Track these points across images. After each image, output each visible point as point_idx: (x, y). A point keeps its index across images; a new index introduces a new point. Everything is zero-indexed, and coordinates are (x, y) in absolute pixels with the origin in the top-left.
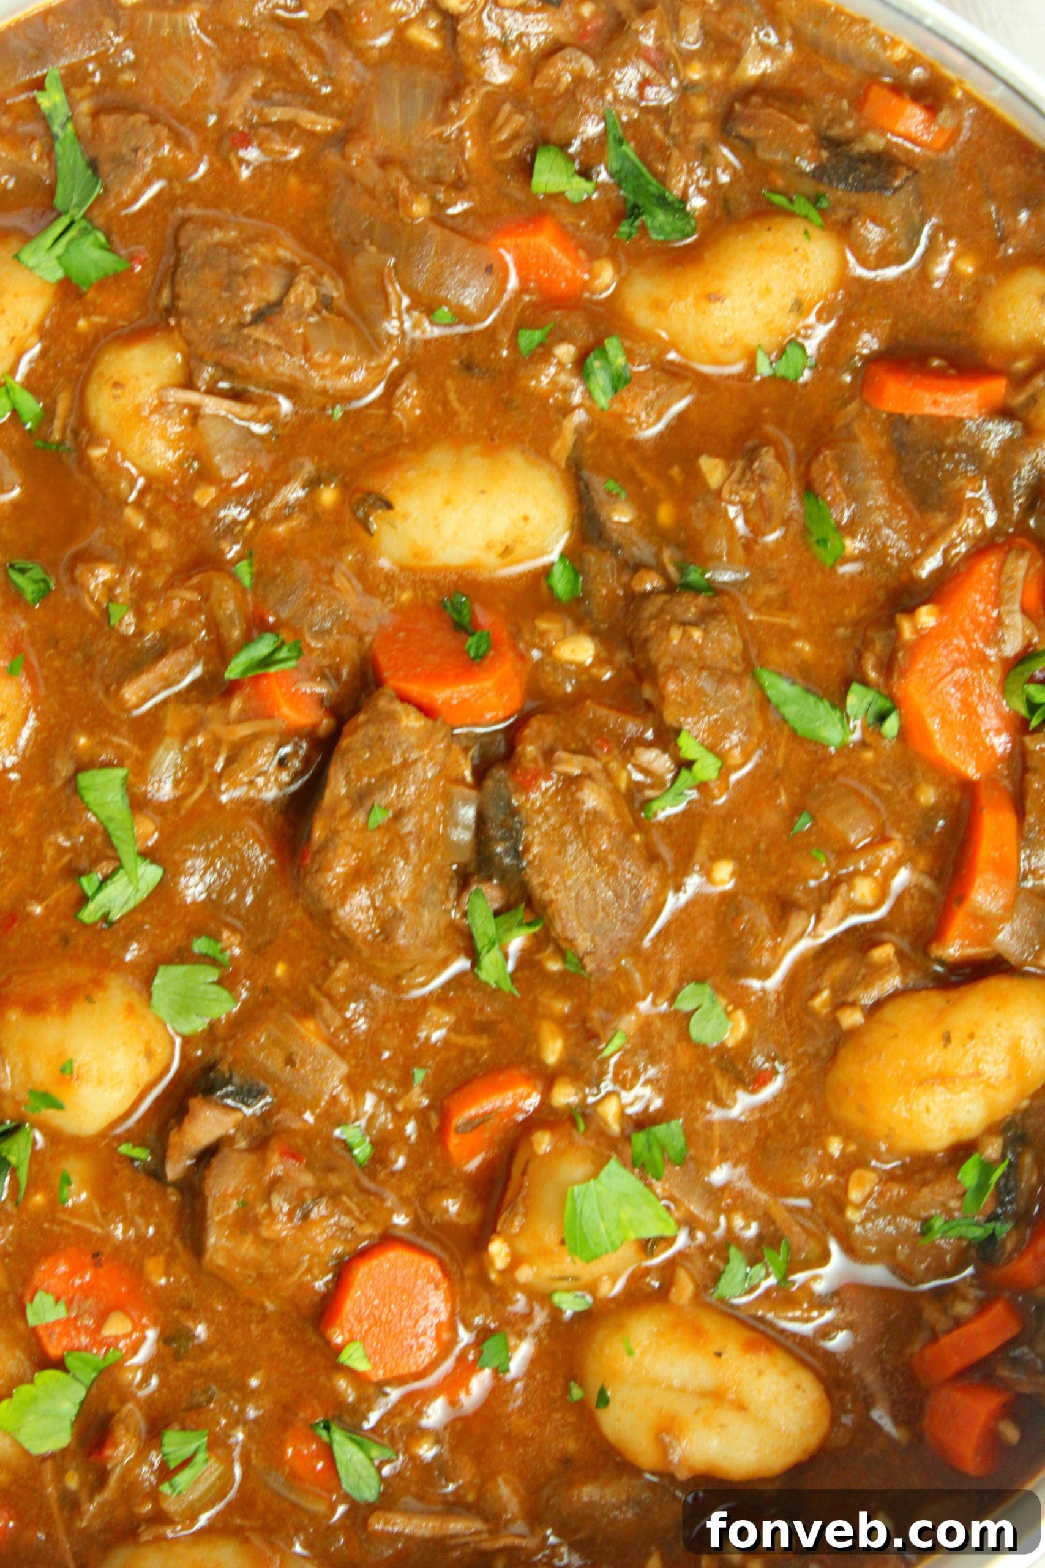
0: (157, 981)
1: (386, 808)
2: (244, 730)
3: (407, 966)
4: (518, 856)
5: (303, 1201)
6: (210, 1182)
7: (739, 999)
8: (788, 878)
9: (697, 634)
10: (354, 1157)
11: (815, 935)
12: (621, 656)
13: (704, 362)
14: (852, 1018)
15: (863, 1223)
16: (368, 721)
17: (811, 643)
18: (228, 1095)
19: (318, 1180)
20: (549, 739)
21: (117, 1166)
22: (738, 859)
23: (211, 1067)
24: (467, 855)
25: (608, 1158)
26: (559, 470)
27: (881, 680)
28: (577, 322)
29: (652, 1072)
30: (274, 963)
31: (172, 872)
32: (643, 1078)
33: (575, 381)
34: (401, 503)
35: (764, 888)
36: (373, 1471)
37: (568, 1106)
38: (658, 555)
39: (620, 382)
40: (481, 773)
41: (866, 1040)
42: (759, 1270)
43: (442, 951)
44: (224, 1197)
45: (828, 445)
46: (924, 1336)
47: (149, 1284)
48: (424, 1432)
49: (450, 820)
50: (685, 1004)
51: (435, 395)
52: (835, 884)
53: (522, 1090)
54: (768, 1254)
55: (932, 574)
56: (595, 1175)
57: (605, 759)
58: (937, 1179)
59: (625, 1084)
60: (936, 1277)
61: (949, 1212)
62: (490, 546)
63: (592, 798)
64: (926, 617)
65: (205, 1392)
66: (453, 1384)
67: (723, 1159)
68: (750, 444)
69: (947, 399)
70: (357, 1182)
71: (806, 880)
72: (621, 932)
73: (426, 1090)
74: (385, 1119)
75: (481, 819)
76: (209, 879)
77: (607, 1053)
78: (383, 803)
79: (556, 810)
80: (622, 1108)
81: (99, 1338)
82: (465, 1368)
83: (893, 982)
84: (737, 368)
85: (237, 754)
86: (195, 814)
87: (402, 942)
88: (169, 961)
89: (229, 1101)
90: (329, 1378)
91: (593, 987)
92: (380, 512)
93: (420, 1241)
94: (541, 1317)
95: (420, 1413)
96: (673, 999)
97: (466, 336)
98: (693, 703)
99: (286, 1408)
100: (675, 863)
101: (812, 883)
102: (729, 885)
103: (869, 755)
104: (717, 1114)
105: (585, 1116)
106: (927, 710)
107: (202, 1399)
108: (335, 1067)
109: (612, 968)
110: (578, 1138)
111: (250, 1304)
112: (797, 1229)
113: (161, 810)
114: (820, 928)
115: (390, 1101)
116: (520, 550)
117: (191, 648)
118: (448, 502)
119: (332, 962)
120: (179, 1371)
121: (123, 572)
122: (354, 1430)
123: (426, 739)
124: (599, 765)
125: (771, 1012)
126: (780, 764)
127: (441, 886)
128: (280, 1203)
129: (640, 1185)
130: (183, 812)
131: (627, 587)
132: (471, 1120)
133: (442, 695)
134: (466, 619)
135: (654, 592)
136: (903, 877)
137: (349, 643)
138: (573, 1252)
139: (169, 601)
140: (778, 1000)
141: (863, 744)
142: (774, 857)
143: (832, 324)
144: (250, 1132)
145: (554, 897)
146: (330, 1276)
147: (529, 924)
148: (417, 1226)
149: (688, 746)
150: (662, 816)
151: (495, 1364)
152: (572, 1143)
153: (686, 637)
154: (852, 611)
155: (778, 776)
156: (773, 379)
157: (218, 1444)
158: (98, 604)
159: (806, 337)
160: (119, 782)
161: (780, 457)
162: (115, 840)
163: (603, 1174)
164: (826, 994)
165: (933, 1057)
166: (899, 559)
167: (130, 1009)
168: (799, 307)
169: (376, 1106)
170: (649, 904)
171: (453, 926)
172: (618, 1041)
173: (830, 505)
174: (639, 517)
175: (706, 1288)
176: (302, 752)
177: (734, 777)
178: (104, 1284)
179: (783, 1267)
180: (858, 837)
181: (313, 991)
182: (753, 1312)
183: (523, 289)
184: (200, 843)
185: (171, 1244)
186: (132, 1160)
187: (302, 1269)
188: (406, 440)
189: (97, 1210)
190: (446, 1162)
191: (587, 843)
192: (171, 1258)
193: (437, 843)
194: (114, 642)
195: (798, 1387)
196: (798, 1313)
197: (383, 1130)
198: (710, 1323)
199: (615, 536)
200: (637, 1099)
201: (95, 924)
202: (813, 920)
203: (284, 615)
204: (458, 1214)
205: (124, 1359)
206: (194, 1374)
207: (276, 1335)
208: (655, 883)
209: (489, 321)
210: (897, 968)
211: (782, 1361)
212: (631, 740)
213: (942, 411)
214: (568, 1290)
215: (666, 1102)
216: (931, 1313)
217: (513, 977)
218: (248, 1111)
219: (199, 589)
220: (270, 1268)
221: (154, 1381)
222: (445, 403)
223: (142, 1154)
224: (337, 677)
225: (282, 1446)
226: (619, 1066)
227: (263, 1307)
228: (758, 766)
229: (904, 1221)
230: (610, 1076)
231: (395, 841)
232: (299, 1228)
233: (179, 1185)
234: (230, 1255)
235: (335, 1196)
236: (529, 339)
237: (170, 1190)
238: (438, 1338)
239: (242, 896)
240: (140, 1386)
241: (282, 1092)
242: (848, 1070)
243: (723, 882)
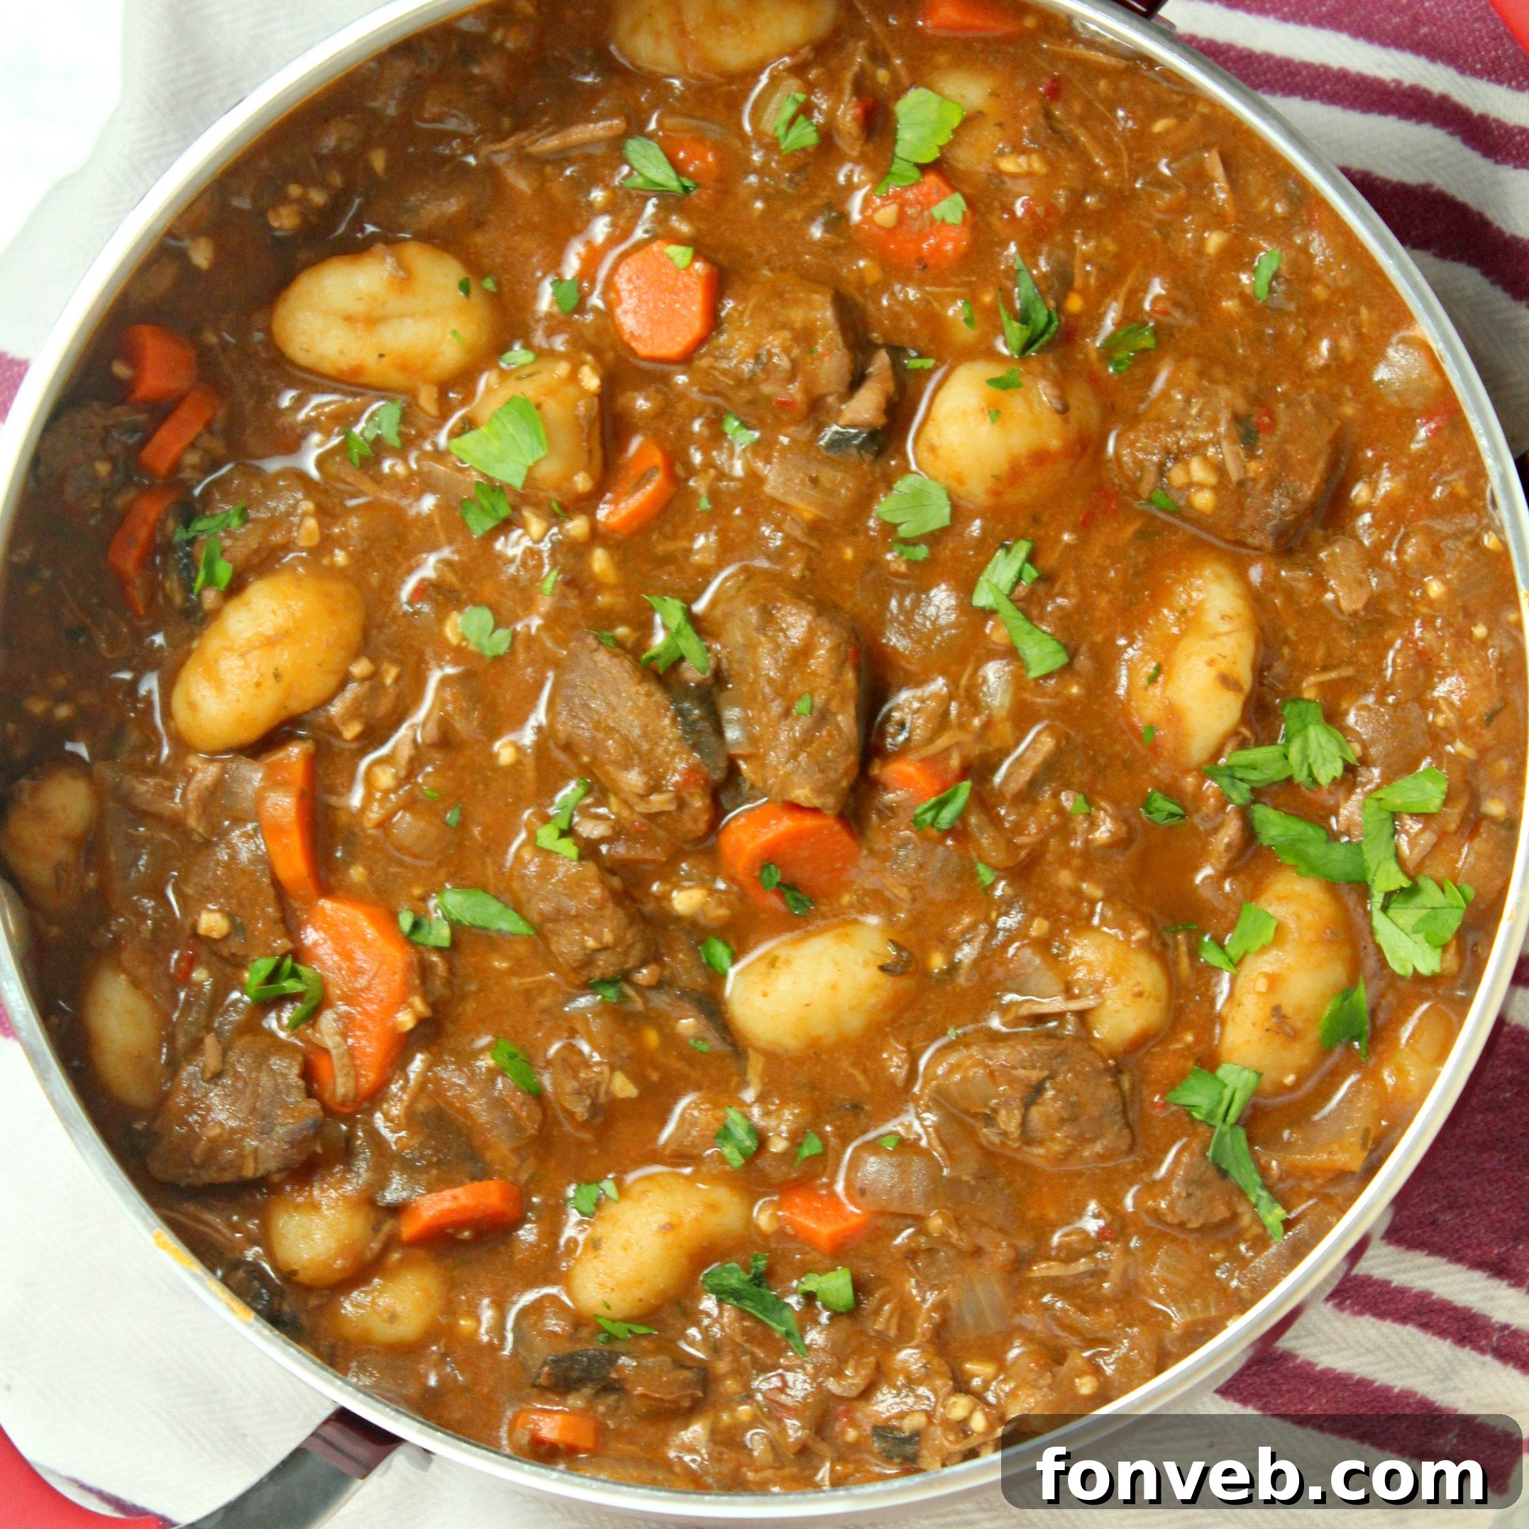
0: (947, 510)
1: (800, 715)
2: (942, 742)
3: (743, 591)
4: (680, 712)
5: (764, 370)
6: (846, 361)
7: (460, 654)
8: (450, 767)
9: (591, 943)
10: (737, 419)
11: (413, 727)
12: (649, 908)
13: (660, 1174)
14: (361, 668)
15: (297, 502)
16: (838, 783)
17: (496, 969)
18: (856, 436)
19: (758, 391)
20: (685, 817)
21: (931, 347)
22: (497, 769)
23: (880, 454)
24: (722, 699)
25: (524, 487)
26: (752, 1046)
27: (426, 955)
28: (777, 1173)
29: (512, 570)
30: (856, 557)
31: (964, 604)
32: (518, 561)
33: (762, 1123)
34: (872, 975)
35: (468, 752)
36: (636, 165)
37: (571, 519)
38: (646, 1001)
39: (724, 1134)
40: (733, 771)
41: (342, 654)
42: (370, 435)
43: (718, 613)
44: (830, 351)
45: (533, 1140)
46: (218, 426)
47: (872, 258)
48: (605, 211)
49: (746, 723)
50: (503, 635)
51: (877, 1075)
52: (411, 775)
53: (614, 520)
54: (367, 451)
55: (412, 1059)
56: (531, 470)
57: (635, 817)
58: (248, 558)
59: (531, 553)
60: (223, 477)
61: (230, 534)
62: (788, 962)
63: (633, 779)
64: (406, 1020)
65: (797, 184)
66: (593, 258)
67: (429, 516)
68: (599, 1120)
69: (447, 1205)
70: (726, 398)
71: (437, 770)
72: (574, 677)
73: (694, 494)
74: (720, 457)
75: (719, 731)
76: (931, 611)
77: (554, 573)
78: (803, 719)
79: (661, 761)
80: (527, 533)
81: (898, 201)
82: (588, 272)
83: (336, 709)
84: (631, 1177)
85: (942, 722)
86: (962, 661)
87: (751, 610)
88: (944, 531)
89: (853, 431)
90: (698, 230)
91: (583, 623)
92: (889, 961)
93: (659, 367)
94: (539, 338)
95: (613, 225)
96: (514, 635)
97: (863, 1132)
98: (574, 886)
99: (725, 192)
100: (548, 749)
101: (429, 769)
102: (497, 746)
103: (417, 891)
104: (446, 553)
105: (556, 515)
106: (380, 942)
107: (797, 178)
108: (774, 488)
109: (573, 644)
110: (554, 495)
111: (783, 269)
112: (349, 479)
113: (992, 655)
114: (410, 734)
115: (722, 475)
116: (761, 968)
117: (1008, 796)
118: (834, 987)
119: (807, 573)
120: (824, 194)
121: (1087, 842)
122: (663, 194)
123: (785, 784)
124: (638, 809)
125: (429, 652)
126: (489, 861)
127: (736, 666)
128: (782, 362)
129: (491, 474)
130: (973, 658)
131: (663, 965)
132: (649, 481)
133: (786, 824)
134: (788, 895)
135: (637, 968)
136: (356, 799)
137: (880, 844)
138: (526, 401)
139: (1040, 830)
140: (427, 663)
141: (424, 899)
142: (468, 781)
143: (562, 1241)
144: (828, 412)
145: (639, 688)
146: (723, 314)
147: (652, 658)
148: (665, 379)
149: (568, 849)
150: (573, 784)
151: (564, 285)
152: (558, 489)
153: (598, 938)
154: (470, 1007)
155: (487, 850)
156: (597, 1180)
157: (771, 146)
158: (1100, 808)
159: (580, 1223)
160: (1032, 666)
161: (570, 1115)
162: (1021, 616)
163: (524, 472)
164: (389, 681)
165: (284, 657)
166: (444, 1062)
167: (960, 480)
168: (594, 1244)
169: (731, 467)
170: (559, 707)
171: (715, 636)
172: (548, 585)
173: (517, 1089)
174: (673, 1028)
175: (409, 405)
176: (889, 740)
177: (523, 836)
178: (910, 246)
179: (351, 444)
180: (403, 820)
181: (814, 544)
182: (365, 399)
183: (830, 1186)
184: (950, 636)
185: (865, 297)
186: (921, 356)
187: (748, 313)
188: (888, 1029)
189: (936, 304)
190: (658, 438)
191: (625, 742)
192: (861, 285)
193: (748, 701)
194: (1075, 780)
195: (307, 351)
196: (327, 409)
197: (719, 448)
198: (396, 378)
199: (687, 1006)
200: (517, 544)
201: (1016, 541)
202: (419, 739)
203: (940, 849)
204: (634, 399)
205: (873, 190)
206: (811, 196)
207: (753, 249)
208: (559, 727)
209: (849, 1151)
210: (337, 722)
211: (327, 368)
212: (618, 840)
213: (447, 1194)
214: (524, 366)
215: (492, 548)
216: (218, 446)
217: (652, 610)
218: (835, 428)
219: (1019, 848)
220: (774, 304)
221: (841, 179)
222: (865, 1071)
223: (913, 363)
224: (880, 812)
225: (720, 161)
226: (540, 566)
227: (772, 270)
228: (505, 852)
229: (264, 515)
230: (546, 555)
231: (782, 690)
232: (759, 346)
233: (875, 348)
234: (809, 304)
235: (740, 382)
236: (812, 1147)
237: (880, 341)
238: (618, 292)
239: (900, 604)
240: (852, 172)
241: (813, 454)
242: (349, 624)
243: (503, 746)
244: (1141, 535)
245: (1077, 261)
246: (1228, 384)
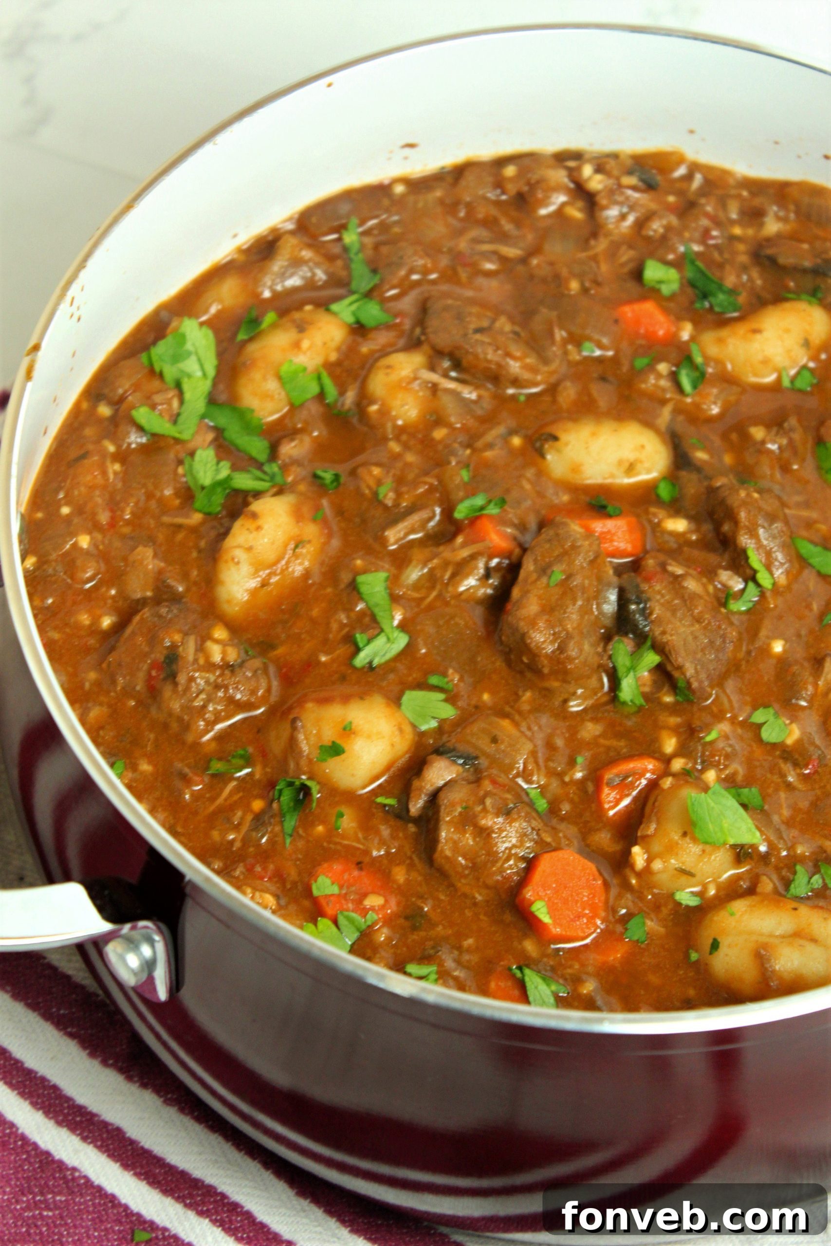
0: (405, 697)
1: (561, 573)
2: (465, 553)
4: (646, 615)
5: (507, 805)
6: (442, 796)
7: (793, 716)
8: (821, 651)
9: (756, 495)
12: (705, 525)
18: (453, 757)
20: (662, 559)
21: (375, 811)
22: (788, 640)
23: (440, 747)
24: (610, 624)
26: (661, 433)
28: (670, 352)
30: (482, 693)
31: (415, 637)
33: (670, 383)
34: (564, 437)
35: (805, 655)
36: (552, 996)
37: (683, 769)
39: (698, 382)
40: (619, 573)
42: (817, 878)
47: (394, 881)
49: (600, 597)
50: (758, 718)
51: (583, 390)
54: (823, 868)
56: (704, 792)
62: (620, 462)
63: (692, 586)
65: (435, 948)
68: (780, 418)
72: (714, 664)
73: (584, 768)
74: (557, 785)
75: (621, 598)
77: (707, 738)
78: (559, 571)
79: (669, 592)
81: (362, 907)
84: (771, 380)
85: (459, 569)
86: (431, 607)
88: (412, 688)
89: (455, 760)
90: (520, 943)
91: (695, 709)
92: (550, 443)
96: (749, 715)
97: (600, 358)
99: (490, 962)
107: (434, 951)
108: (524, 745)
110: (689, 783)
111: (465, 895)
115: (560, 774)
116: (639, 467)
119: (520, 693)
120: (415, 938)
121: (388, 471)
126: (811, 589)
127: (595, 636)
128: (492, 803)
130: (423, 606)
131: (707, 487)
139: (417, 485)
140: (819, 718)
142: (811, 639)
145: (670, 638)
146: (521, 866)
151: (635, 937)
152: (686, 784)
153: (749, 496)
155: (810, 596)
156: (793, 389)
158: (371, 488)
160: (383, 580)
162: (379, 618)
163: (710, 794)
167: (387, 708)
168: (807, 345)
171: (602, 664)
172: (714, 736)
174: (712, 458)
178: (365, 879)
181: (509, 708)
185: (411, 858)
186: (385, 805)
189: (361, 835)
190: (599, 811)
191: (690, 609)
192: (411, 866)
194: (381, 509)
197: (555, 793)
199: (698, 464)
201: (362, 668)
204: (608, 844)
206: (425, 939)
207: (484, 917)
212: (714, 566)
215: (748, 775)
218: (467, 766)
219: (436, 477)
220: (482, 857)
222: (590, 394)
223: (391, 801)
225: (487, 983)
227: (474, 898)
231: (567, 592)
232: (504, 823)
233: (417, 821)
234: (456, 848)
236: (641, 362)
237: (412, 824)
241: (489, 759)
243: (778, 649)
244: (272, 647)
245: (244, 829)
246: (170, 714)
